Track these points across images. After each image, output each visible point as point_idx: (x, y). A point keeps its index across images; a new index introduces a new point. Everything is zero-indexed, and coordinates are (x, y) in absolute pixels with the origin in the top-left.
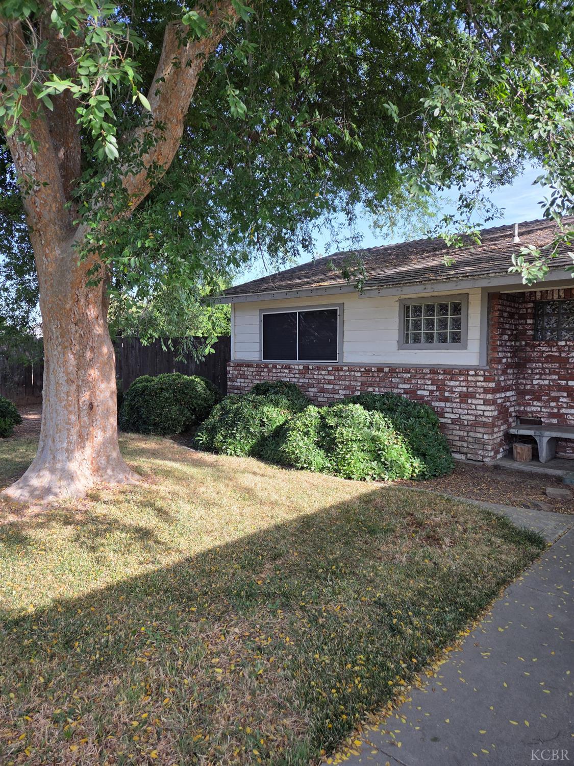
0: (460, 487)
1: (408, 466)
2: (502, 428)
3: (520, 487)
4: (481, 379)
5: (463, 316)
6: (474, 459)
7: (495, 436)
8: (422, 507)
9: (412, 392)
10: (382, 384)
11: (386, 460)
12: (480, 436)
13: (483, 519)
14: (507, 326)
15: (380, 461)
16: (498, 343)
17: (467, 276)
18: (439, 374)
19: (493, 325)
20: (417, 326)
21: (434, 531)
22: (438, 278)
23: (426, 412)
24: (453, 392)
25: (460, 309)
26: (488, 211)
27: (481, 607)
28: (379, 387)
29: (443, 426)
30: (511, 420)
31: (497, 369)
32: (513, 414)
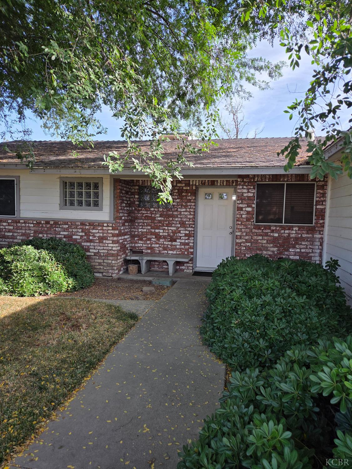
0: (97, 293)
1: (65, 283)
2: (123, 256)
3: (131, 288)
4: (111, 228)
5: (100, 191)
6: (107, 275)
7: (119, 261)
8: (71, 308)
9: (69, 237)
10: (49, 232)
11: (49, 281)
12: (110, 262)
13: (107, 310)
14: (125, 198)
15: (45, 282)
16: (120, 208)
17: (101, 167)
18: (86, 225)
19: (117, 197)
20: (72, 195)
21: (77, 322)
22: (83, 166)
23: (78, 249)
24: (95, 237)
25: (98, 187)
26: (98, 128)
27: (99, 360)
28: (47, 234)
29: (89, 257)
30: (127, 251)
31: (119, 223)
32: (129, 248)
